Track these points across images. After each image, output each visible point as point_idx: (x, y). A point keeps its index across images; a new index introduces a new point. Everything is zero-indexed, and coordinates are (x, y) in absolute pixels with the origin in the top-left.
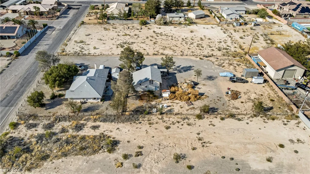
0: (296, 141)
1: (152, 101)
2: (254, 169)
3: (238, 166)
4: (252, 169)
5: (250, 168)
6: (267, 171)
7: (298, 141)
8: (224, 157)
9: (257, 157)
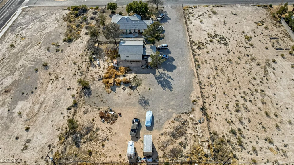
0: (27, 144)
1: (108, 57)
2: (19, 103)
3: (25, 94)
4: (19, 101)
5: (21, 101)
6: (13, 110)
7: (26, 147)
8: (36, 88)
9: (26, 108)
